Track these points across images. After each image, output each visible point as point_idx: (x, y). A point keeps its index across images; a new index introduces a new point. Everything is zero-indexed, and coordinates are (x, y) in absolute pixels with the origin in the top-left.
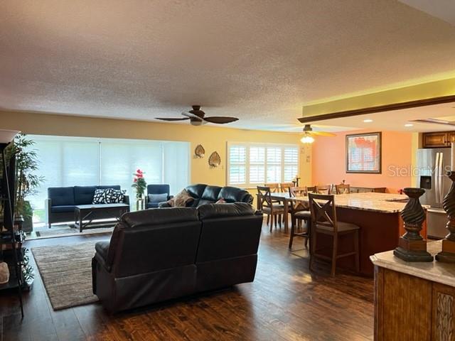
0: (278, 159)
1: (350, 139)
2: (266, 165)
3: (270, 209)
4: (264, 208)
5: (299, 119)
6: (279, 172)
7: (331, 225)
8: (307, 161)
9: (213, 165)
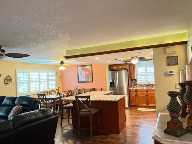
0: (46, 78)
1: (79, 68)
2: (40, 81)
3: (45, 105)
4: (41, 105)
5: (65, 57)
6: (46, 85)
7: (89, 111)
8: (59, 78)
9: (7, 84)
